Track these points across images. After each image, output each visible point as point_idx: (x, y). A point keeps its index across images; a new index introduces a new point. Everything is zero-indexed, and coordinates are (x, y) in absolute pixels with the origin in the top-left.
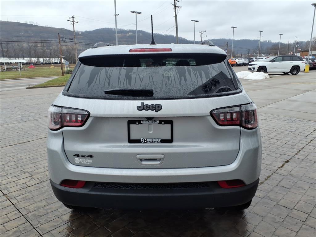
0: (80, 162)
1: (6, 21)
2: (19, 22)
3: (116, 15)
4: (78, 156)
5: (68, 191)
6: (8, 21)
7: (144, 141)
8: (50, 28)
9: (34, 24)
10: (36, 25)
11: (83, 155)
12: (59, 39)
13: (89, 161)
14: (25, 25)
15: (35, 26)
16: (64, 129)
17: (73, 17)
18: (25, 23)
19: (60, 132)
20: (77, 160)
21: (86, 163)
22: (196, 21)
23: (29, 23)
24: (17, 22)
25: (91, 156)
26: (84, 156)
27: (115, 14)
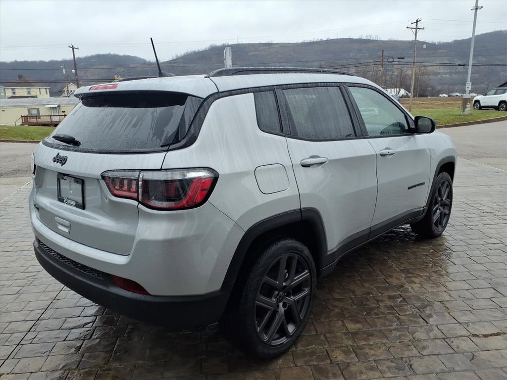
1: (336, 38)
2: (351, 37)
3: (477, 9)
6: (338, 38)
8: (395, 41)
9: (371, 39)
10: (374, 39)
12: (383, 59)
14: (360, 41)
15: (373, 41)
17: (417, 22)
18: (360, 38)
23: (365, 38)
24: (349, 37)
27: (475, 7)
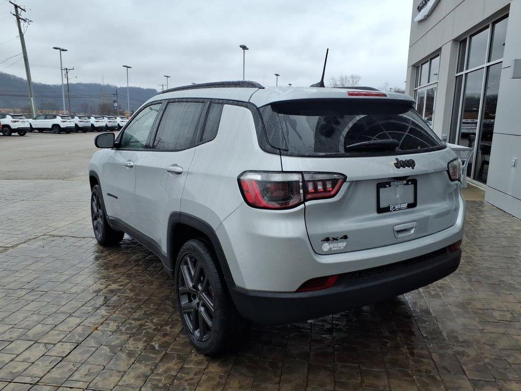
0: (330, 249)
4: (327, 240)
5: (315, 295)
7: (394, 208)
11: (336, 237)
13: (342, 245)
16: (307, 203)
19: (302, 209)
20: (326, 247)
21: (337, 249)
22: (63, 50)
25: (345, 237)
26: (337, 240)
